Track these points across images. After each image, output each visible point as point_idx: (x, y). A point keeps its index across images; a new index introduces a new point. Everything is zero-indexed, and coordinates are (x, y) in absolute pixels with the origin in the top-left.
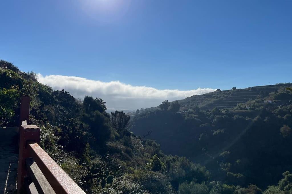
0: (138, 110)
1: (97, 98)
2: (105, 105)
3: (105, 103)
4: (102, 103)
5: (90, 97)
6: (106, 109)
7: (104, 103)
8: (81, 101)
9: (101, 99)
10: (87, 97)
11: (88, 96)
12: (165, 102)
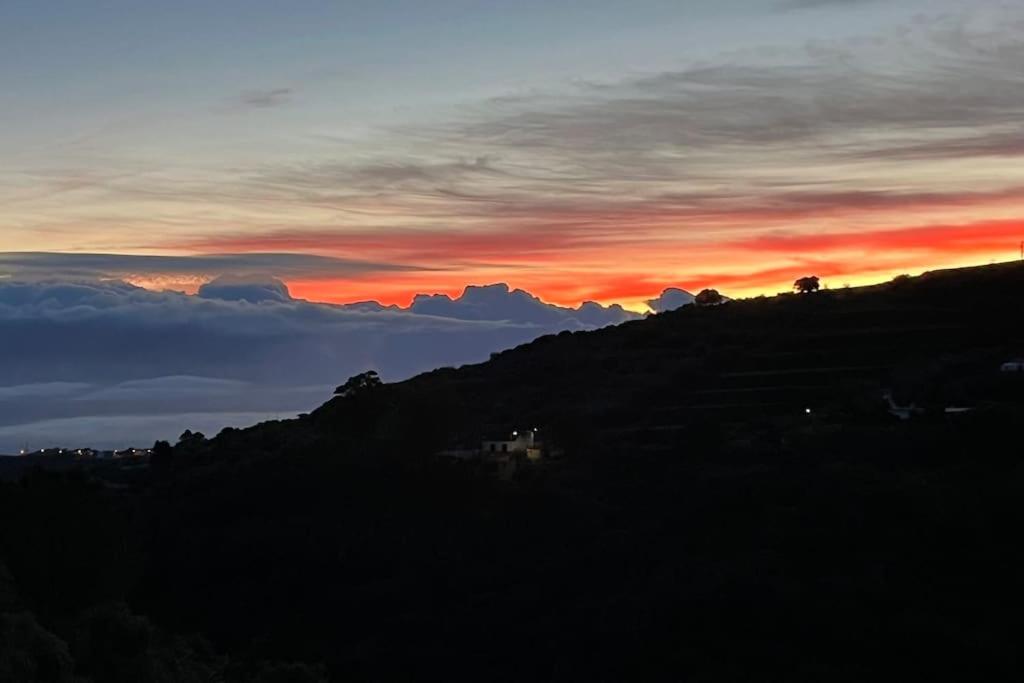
0: (165, 444)
12: (354, 382)
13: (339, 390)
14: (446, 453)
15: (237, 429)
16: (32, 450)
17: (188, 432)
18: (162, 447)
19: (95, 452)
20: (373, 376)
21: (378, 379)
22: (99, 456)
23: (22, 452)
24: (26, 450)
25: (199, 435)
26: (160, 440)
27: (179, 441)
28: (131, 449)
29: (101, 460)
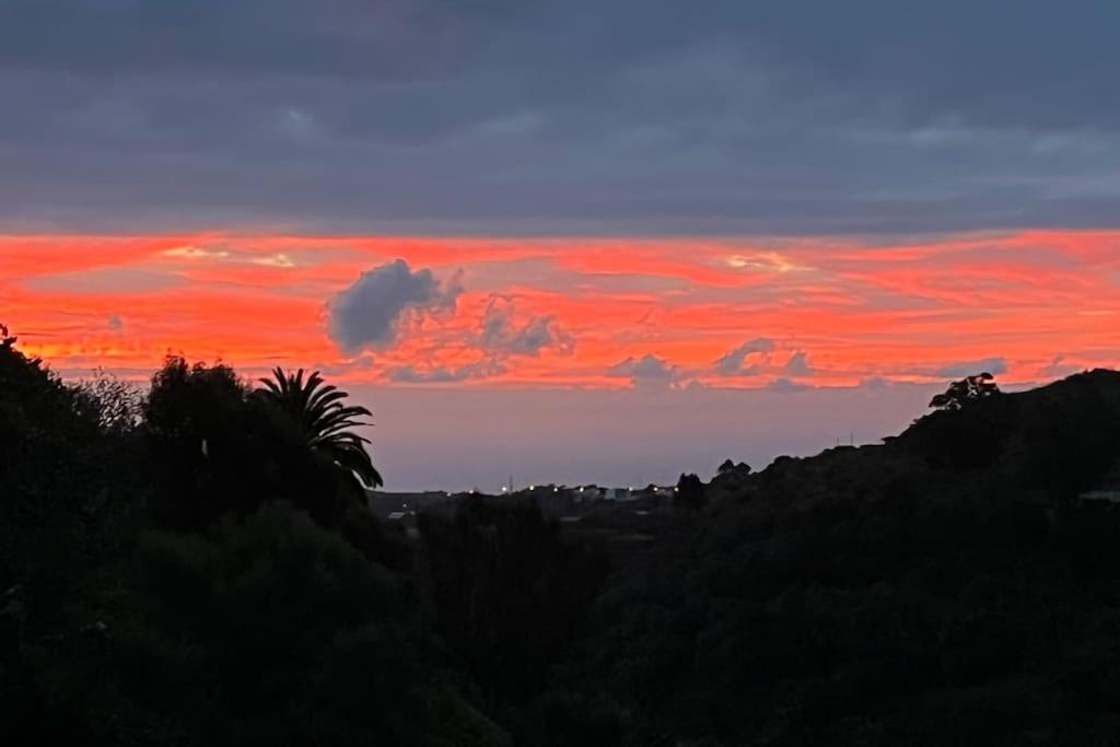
0: (694, 478)
1: (280, 375)
2: (357, 440)
3: (360, 411)
4: (330, 422)
5: (210, 365)
6: (373, 477)
7: (350, 411)
8: (125, 411)
9: (314, 381)
10: (183, 367)
11: (191, 364)
12: (959, 390)
13: (937, 401)
14: (1094, 495)
15: (797, 459)
16: (518, 488)
17: (729, 463)
18: (689, 482)
19: (603, 491)
20: (987, 382)
21: (994, 385)
22: (609, 496)
23: (504, 489)
24: (511, 488)
25: (744, 467)
26: (687, 474)
27: (715, 475)
28: (652, 486)
29: (611, 501)
